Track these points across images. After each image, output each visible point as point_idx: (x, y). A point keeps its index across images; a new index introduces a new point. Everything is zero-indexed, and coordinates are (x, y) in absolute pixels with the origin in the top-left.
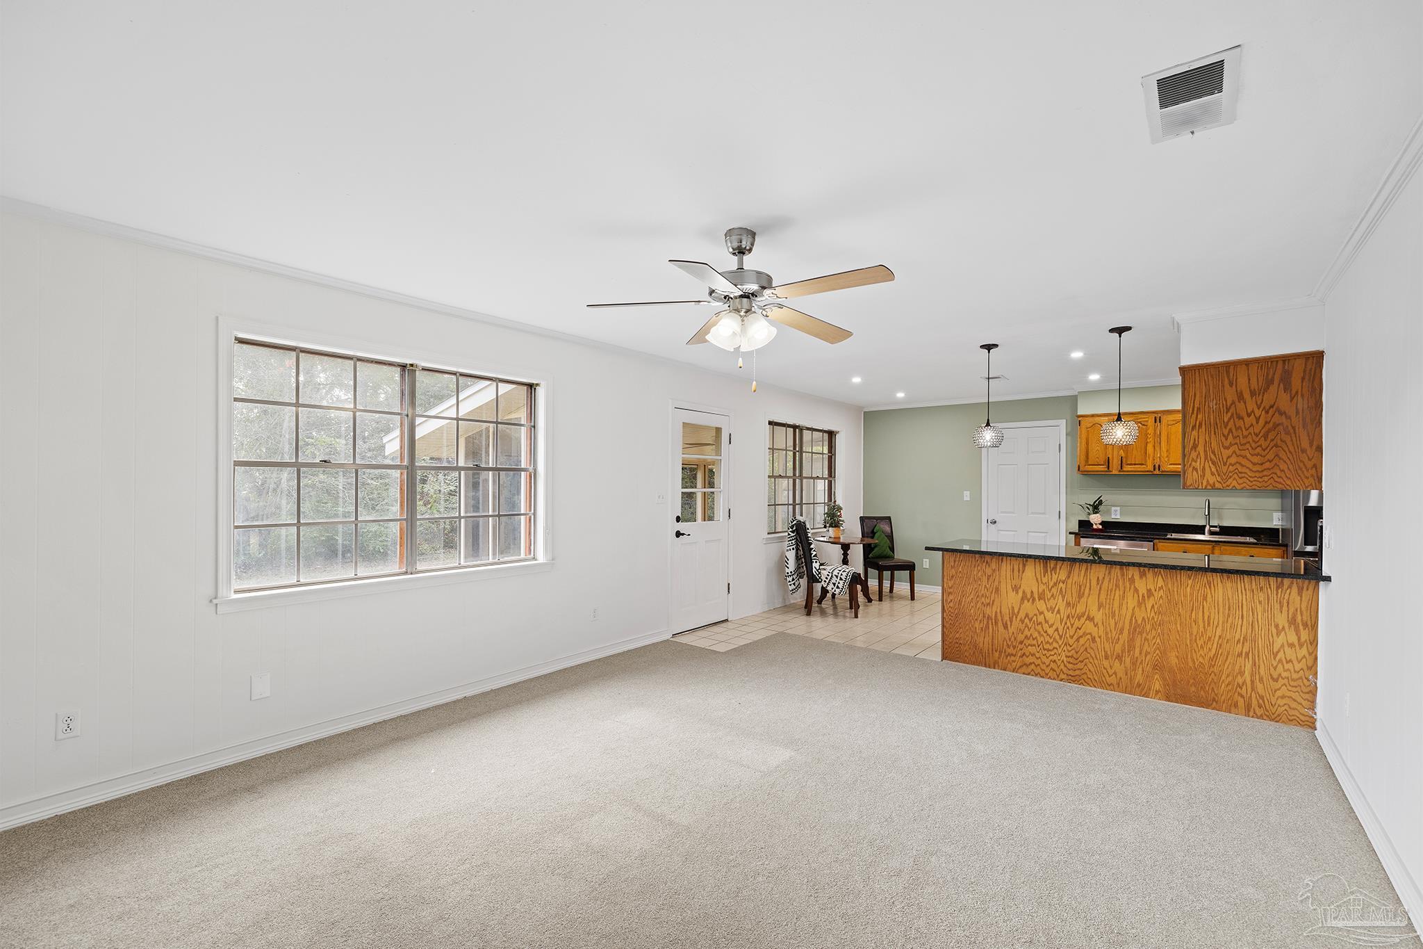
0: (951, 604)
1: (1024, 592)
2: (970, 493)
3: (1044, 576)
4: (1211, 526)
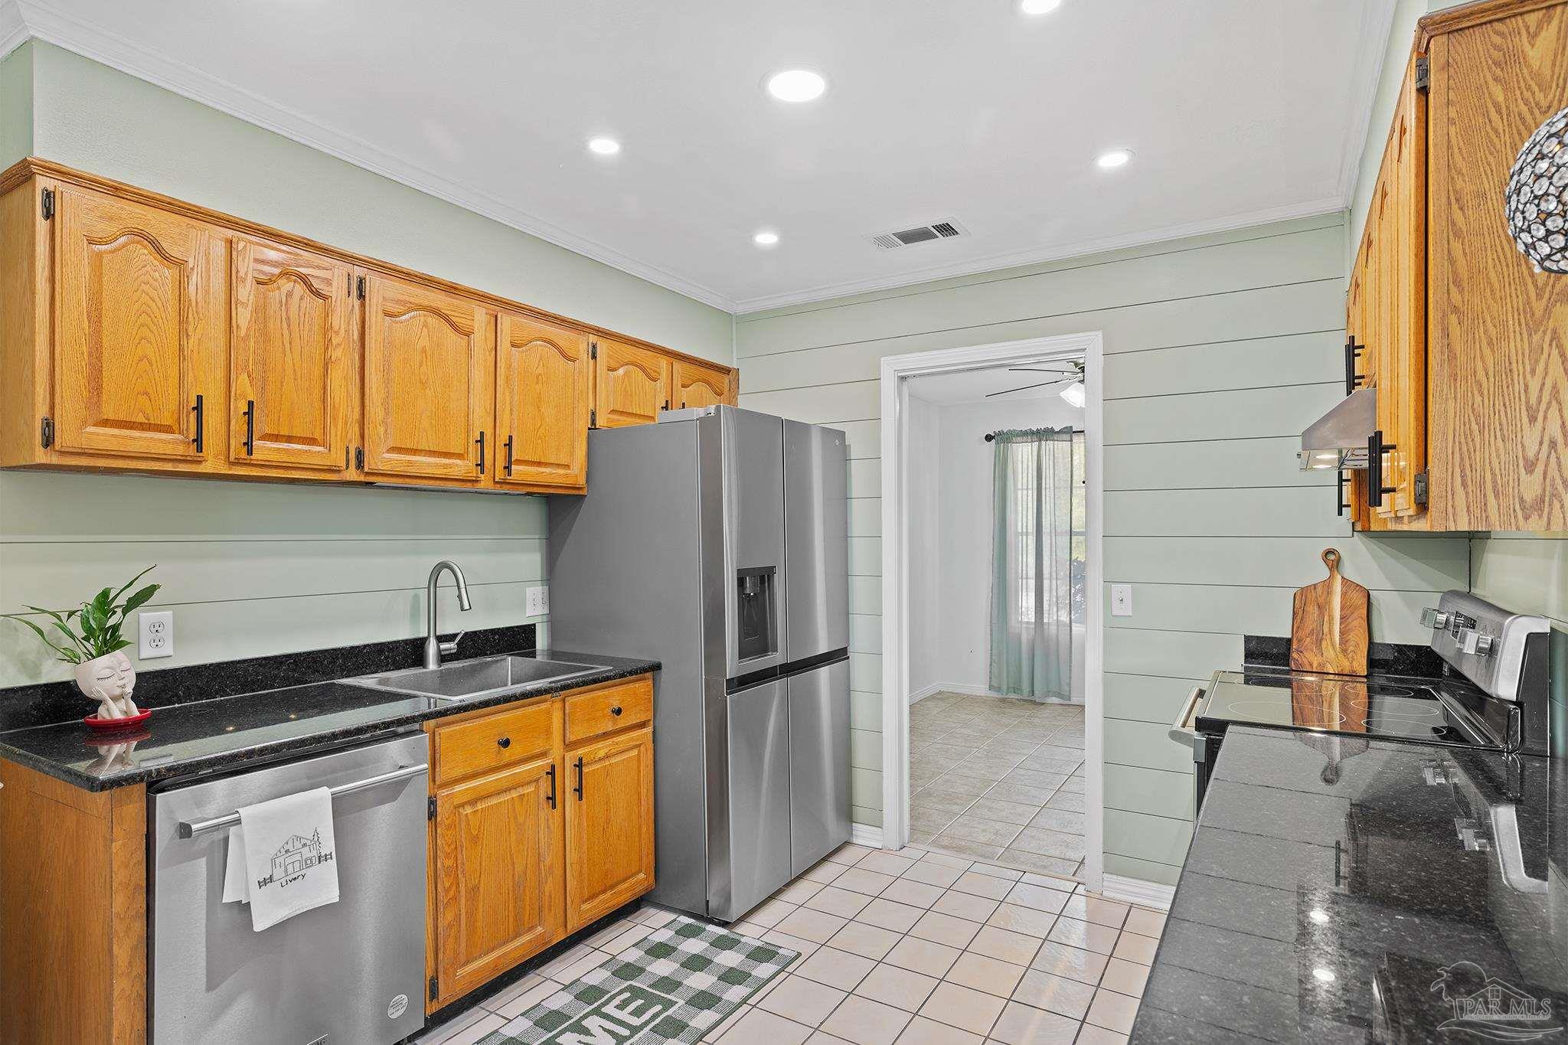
4: (441, 639)
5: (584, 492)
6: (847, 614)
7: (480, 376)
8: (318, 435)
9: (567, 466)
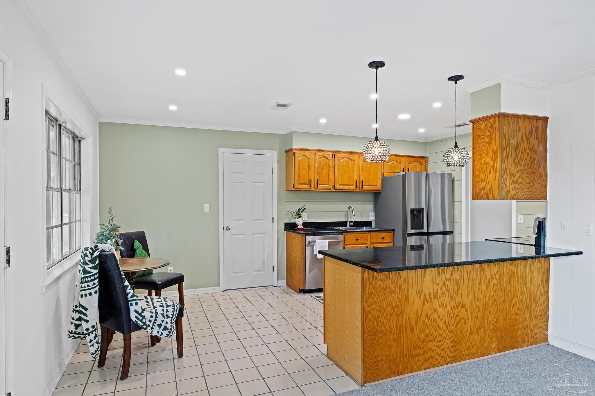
0: (370, 324)
1: (425, 295)
2: (209, 205)
3: (438, 278)
4: (350, 222)
5: (381, 191)
6: (453, 222)
7: (356, 169)
8: (327, 183)
9: (376, 186)
